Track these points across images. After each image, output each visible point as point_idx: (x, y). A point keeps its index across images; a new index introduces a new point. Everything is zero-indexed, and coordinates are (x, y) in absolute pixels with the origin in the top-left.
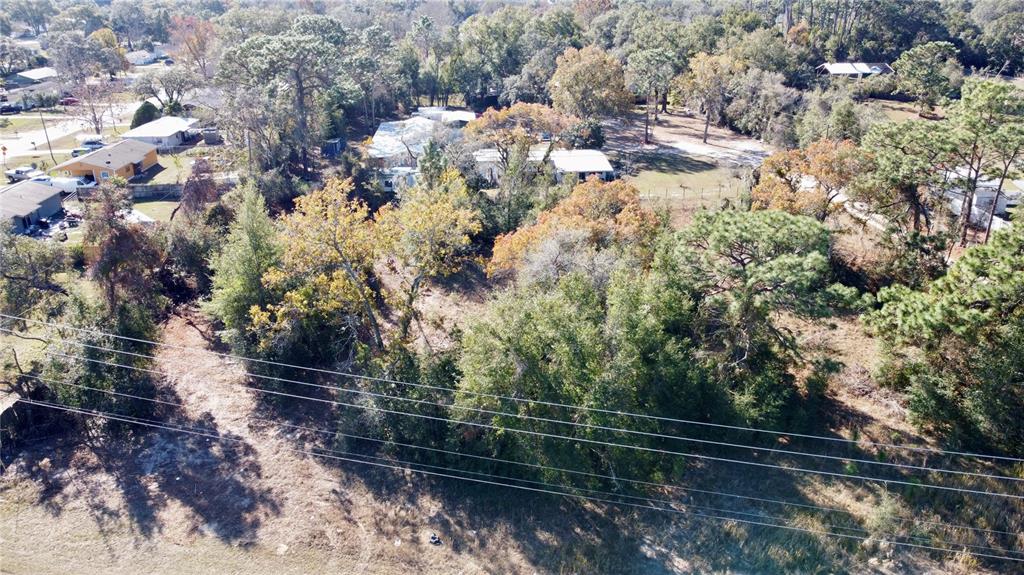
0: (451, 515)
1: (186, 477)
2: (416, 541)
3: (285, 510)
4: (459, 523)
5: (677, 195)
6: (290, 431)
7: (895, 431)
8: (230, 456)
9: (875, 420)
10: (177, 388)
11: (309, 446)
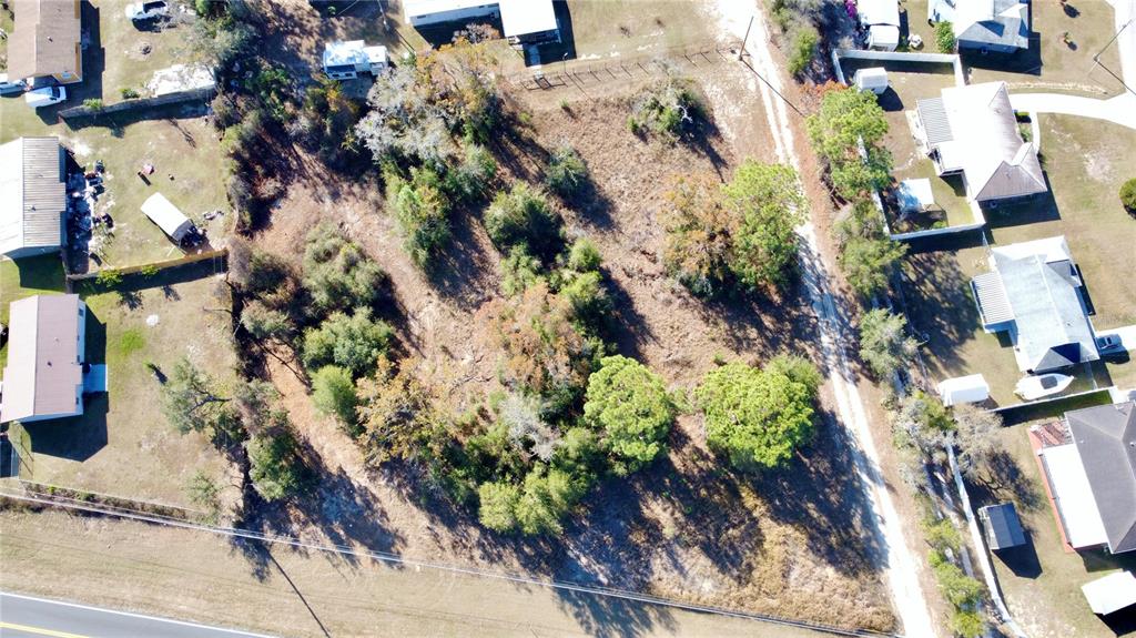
0: (485, 539)
1: (353, 523)
2: (472, 558)
3: (409, 543)
4: (489, 544)
5: (617, 54)
6: (391, 480)
7: (697, 450)
8: (368, 505)
9: (691, 440)
10: (312, 443)
11: (404, 492)
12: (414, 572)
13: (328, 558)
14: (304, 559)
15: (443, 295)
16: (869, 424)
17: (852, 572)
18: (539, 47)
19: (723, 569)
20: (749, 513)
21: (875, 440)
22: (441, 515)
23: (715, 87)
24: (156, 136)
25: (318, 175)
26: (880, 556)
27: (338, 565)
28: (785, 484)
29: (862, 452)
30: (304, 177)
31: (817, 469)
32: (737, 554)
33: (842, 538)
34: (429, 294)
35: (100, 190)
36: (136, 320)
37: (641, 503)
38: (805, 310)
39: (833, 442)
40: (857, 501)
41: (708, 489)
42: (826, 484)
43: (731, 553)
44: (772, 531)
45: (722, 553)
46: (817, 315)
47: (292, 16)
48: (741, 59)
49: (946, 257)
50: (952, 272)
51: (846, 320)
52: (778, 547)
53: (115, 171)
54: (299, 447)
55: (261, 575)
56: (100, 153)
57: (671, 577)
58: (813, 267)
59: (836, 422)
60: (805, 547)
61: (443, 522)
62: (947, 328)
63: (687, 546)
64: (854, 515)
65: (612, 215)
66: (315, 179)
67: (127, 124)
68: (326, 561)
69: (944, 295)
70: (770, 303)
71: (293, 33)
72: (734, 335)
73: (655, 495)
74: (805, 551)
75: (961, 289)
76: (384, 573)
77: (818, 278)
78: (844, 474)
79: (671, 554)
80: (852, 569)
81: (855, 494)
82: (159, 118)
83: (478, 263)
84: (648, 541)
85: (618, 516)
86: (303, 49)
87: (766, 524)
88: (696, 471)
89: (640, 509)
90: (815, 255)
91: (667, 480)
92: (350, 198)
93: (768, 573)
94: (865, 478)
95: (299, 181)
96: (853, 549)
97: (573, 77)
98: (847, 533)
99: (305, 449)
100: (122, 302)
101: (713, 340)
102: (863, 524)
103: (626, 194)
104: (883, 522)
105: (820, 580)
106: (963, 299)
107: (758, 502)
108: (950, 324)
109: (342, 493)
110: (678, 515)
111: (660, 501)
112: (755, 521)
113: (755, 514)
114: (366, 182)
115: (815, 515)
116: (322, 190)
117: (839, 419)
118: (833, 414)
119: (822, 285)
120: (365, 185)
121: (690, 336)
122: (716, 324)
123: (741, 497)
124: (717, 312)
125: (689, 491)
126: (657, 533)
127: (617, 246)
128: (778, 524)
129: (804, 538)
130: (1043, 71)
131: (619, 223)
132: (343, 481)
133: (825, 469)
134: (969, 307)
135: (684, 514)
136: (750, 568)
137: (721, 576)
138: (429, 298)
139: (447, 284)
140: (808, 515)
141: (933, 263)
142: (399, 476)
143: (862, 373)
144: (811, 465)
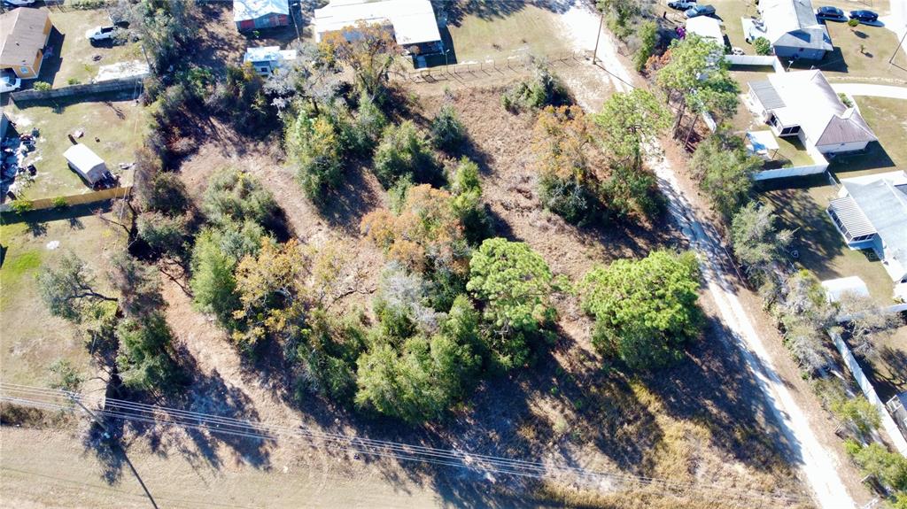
0: (361, 439)
2: (346, 458)
4: (366, 443)
5: (490, 61)
6: (266, 381)
7: (583, 352)
8: (239, 405)
9: (575, 342)
10: (189, 348)
11: (279, 393)
12: (281, 473)
13: (189, 459)
14: (163, 460)
15: (332, 224)
16: (755, 328)
17: (765, 466)
18: (426, 58)
19: (623, 466)
20: (644, 408)
21: (763, 342)
22: (315, 414)
23: (574, 81)
24: (91, 113)
25: (229, 139)
26: (792, 453)
27: (198, 466)
28: (677, 381)
29: (753, 353)
30: (216, 140)
31: (708, 367)
32: (635, 450)
33: (747, 432)
34: (319, 224)
35: (31, 149)
36: (37, 245)
37: (528, 402)
38: (677, 234)
39: (721, 344)
40: (758, 399)
41: (598, 387)
42: (720, 382)
43: (629, 449)
44: (671, 427)
45: (620, 449)
46: (688, 238)
47: (223, 39)
48: (595, 63)
49: (799, 193)
50: (808, 204)
51: (716, 241)
52: (679, 442)
53: (48, 136)
54: (175, 352)
55: (111, 478)
56: (39, 124)
57: (565, 474)
58: (677, 202)
59: (721, 326)
60: (708, 442)
61: (318, 421)
62: (813, 246)
63: (580, 443)
64: (756, 412)
65: (490, 166)
66: (226, 141)
67: (68, 105)
68: (187, 462)
69: (805, 221)
70: (642, 229)
71: (222, 49)
72: (610, 254)
73: (542, 394)
74: (710, 447)
75: (820, 215)
76: (247, 474)
77: (684, 210)
78: (737, 372)
79: (563, 451)
80: (764, 463)
81: (752, 392)
82: (97, 101)
83: (366, 200)
84: (537, 438)
85: (504, 414)
86: (229, 58)
87: (662, 419)
88: (583, 370)
89: (526, 406)
90: (679, 193)
91: (554, 380)
92: (255, 154)
93: (673, 467)
94: (760, 375)
95: (210, 142)
96: (760, 442)
97: (454, 75)
98: (752, 427)
99: (181, 353)
100: (28, 231)
101: (590, 257)
102: (766, 419)
103: (502, 151)
104: (788, 418)
105: (730, 475)
106: (823, 224)
107: (653, 398)
108: (816, 243)
109: (213, 394)
110: (567, 412)
111: (548, 399)
112: (651, 417)
113: (651, 409)
114: (270, 140)
115: (715, 411)
116: (231, 148)
117: (723, 323)
118: (717, 319)
119: (689, 215)
120: (269, 143)
121: (568, 255)
122: (592, 245)
123: (633, 393)
124: (592, 237)
125: (578, 389)
126: (545, 429)
127: (495, 187)
128: (676, 419)
129: (706, 432)
130: (849, 70)
131: (496, 170)
132: (216, 382)
133: (717, 368)
134: (828, 230)
135: (574, 412)
136: (652, 464)
137: (620, 473)
138: (320, 227)
139: (337, 216)
140: (706, 410)
141: (789, 198)
142: (274, 378)
143: (739, 284)
144: (703, 363)
